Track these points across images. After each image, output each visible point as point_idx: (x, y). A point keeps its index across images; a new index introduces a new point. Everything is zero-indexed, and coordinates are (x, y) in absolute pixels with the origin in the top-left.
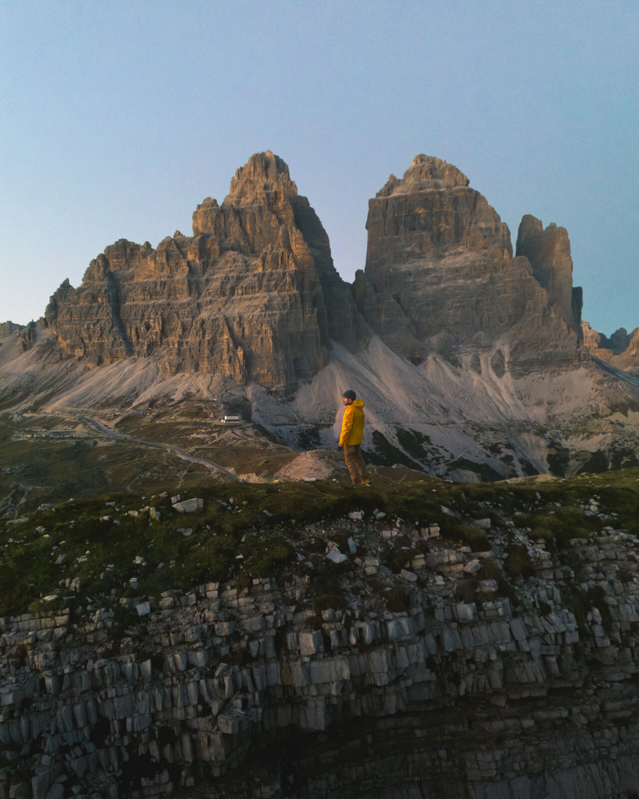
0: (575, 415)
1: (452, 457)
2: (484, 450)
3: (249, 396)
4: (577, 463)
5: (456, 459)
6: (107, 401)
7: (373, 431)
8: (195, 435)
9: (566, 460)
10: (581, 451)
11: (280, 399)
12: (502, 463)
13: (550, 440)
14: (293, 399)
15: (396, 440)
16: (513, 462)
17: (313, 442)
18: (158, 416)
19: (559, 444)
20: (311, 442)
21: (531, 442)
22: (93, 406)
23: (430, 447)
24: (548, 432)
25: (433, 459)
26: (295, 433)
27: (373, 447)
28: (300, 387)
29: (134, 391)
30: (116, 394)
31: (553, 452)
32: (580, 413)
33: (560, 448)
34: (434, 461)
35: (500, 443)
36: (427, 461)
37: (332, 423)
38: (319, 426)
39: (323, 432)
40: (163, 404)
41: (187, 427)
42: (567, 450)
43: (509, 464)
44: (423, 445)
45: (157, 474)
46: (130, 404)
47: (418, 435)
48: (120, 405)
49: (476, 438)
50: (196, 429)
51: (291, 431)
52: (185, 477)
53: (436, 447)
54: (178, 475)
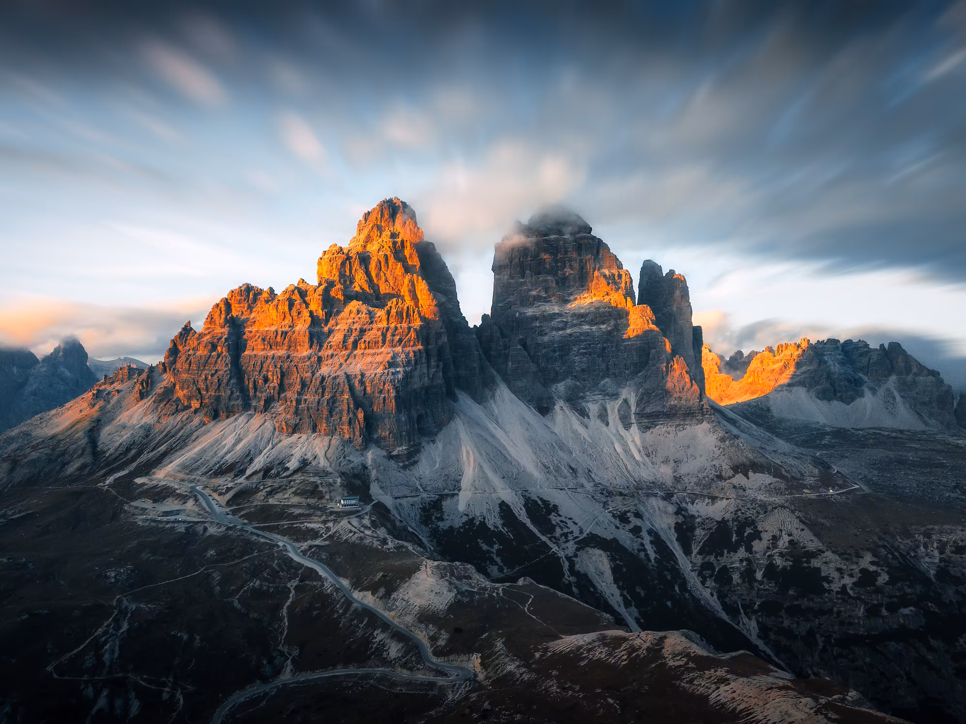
0: (700, 476)
1: (581, 532)
2: (613, 520)
3: (369, 462)
4: (703, 533)
5: (585, 535)
6: (220, 467)
7: (500, 502)
8: (309, 524)
9: (692, 529)
10: (707, 519)
11: (401, 464)
12: (631, 535)
13: (677, 506)
14: (416, 462)
15: (523, 512)
16: (641, 534)
17: (436, 518)
19: (686, 510)
20: (433, 518)
21: (659, 508)
22: (206, 473)
23: (558, 519)
24: (675, 495)
25: (562, 535)
26: (417, 507)
27: (499, 523)
28: (424, 447)
29: (247, 456)
30: (230, 458)
31: (681, 519)
32: (705, 474)
33: (686, 514)
34: (563, 537)
35: (629, 511)
36: (555, 538)
37: (456, 492)
38: (443, 497)
39: (447, 504)
40: (278, 475)
42: (693, 517)
43: (637, 537)
44: (551, 517)
45: (267, 583)
46: (242, 472)
47: (546, 503)
48: (233, 473)
49: (605, 504)
50: (310, 515)
51: (412, 505)
52: (296, 588)
53: (564, 520)
54: (289, 585)
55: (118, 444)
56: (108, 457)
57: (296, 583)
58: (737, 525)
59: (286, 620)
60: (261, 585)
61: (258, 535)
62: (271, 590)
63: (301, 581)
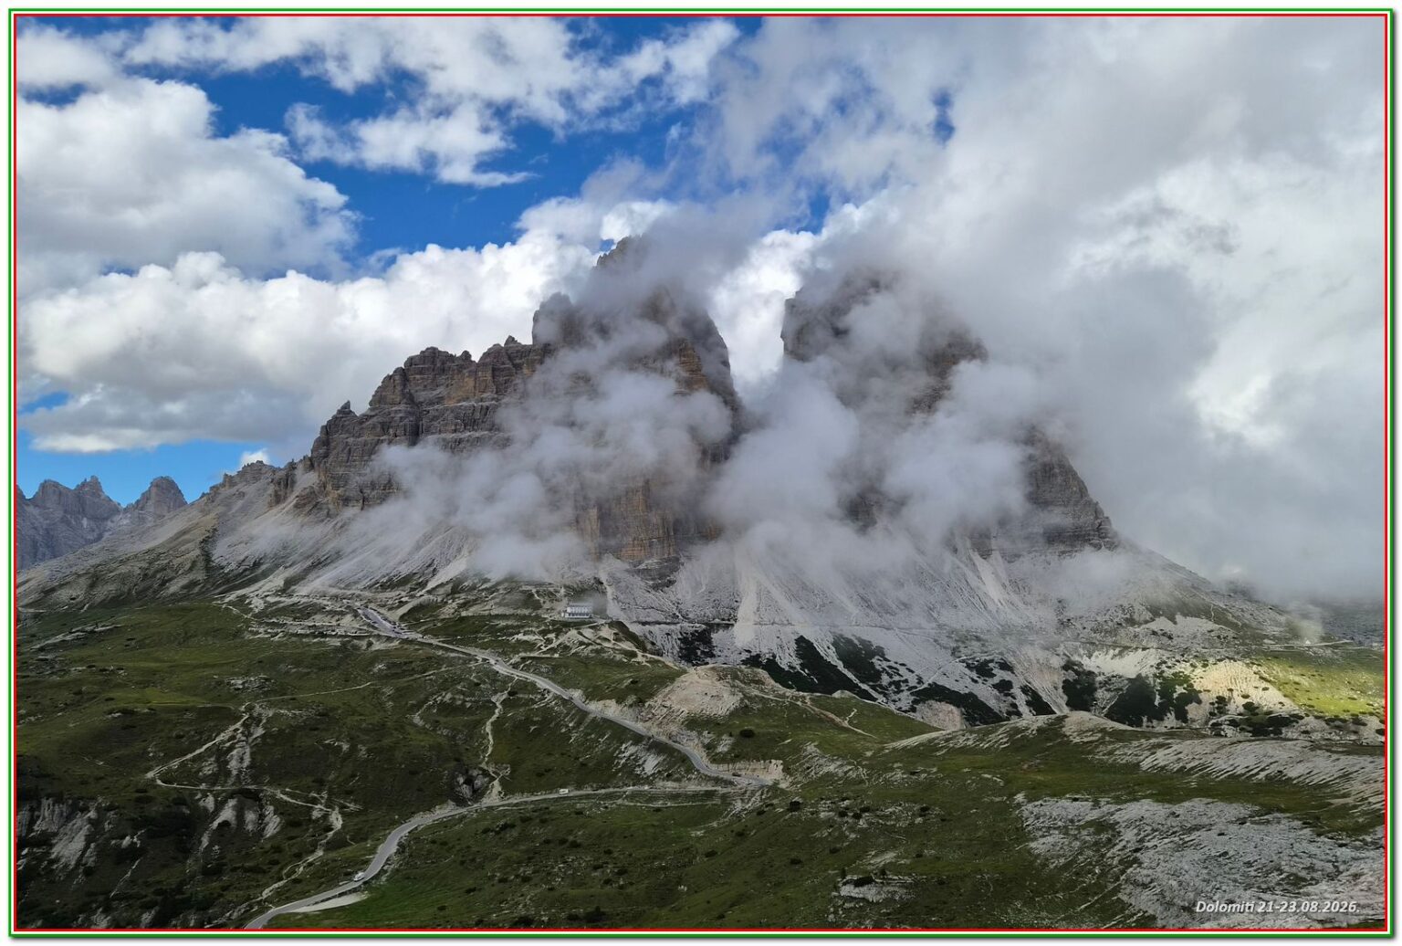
0: (1099, 620)
1: (920, 681)
2: (967, 671)
3: (604, 577)
4: (1109, 695)
5: (926, 686)
6: (390, 580)
7: (796, 638)
8: (520, 637)
9: (1092, 689)
10: (1113, 677)
11: (651, 583)
12: (996, 692)
13: (1065, 659)
14: (671, 583)
15: (833, 654)
16: (1012, 691)
17: (703, 652)
18: (465, 605)
19: (1080, 665)
20: (699, 652)
21: (1038, 661)
22: (370, 587)
23: (885, 664)
24: (1062, 645)
25: (890, 684)
26: (675, 637)
27: (797, 663)
28: (683, 564)
29: (430, 566)
30: (404, 570)
31: (1071, 676)
32: (1107, 618)
33: (1081, 670)
34: (893, 687)
35: (992, 661)
36: (881, 686)
37: (732, 622)
38: (712, 627)
39: (717, 637)
40: (474, 587)
41: (510, 623)
42: (1091, 673)
43: (1006, 695)
44: (874, 660)
45: (462, 697)
46: (422, 585)
47: (865, 644)
48: (409, 586)
49: (955, 652)
50: (523, 627)
51: (668, 634)
52: (503, 703)
53: (895, 666)
54: (494, 699)
55: (242, 558)
56: (228, 573)
57: (504, 697)
58: (1160, 683)
59: (490, 737)
60: (453, 699)
61: (447, 650)
62: (468, 705)
63: (510, 694)
